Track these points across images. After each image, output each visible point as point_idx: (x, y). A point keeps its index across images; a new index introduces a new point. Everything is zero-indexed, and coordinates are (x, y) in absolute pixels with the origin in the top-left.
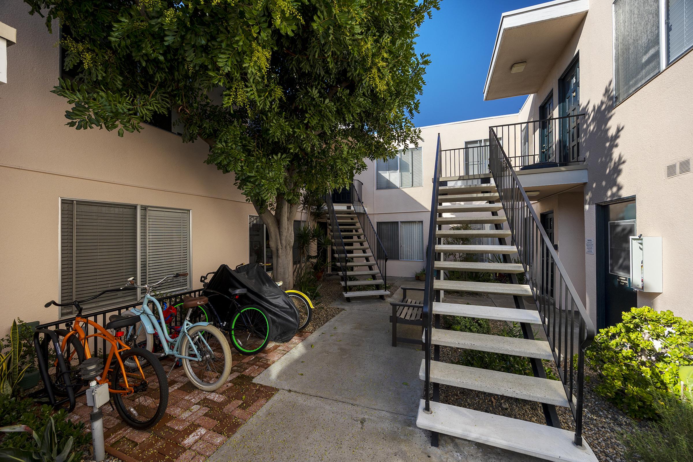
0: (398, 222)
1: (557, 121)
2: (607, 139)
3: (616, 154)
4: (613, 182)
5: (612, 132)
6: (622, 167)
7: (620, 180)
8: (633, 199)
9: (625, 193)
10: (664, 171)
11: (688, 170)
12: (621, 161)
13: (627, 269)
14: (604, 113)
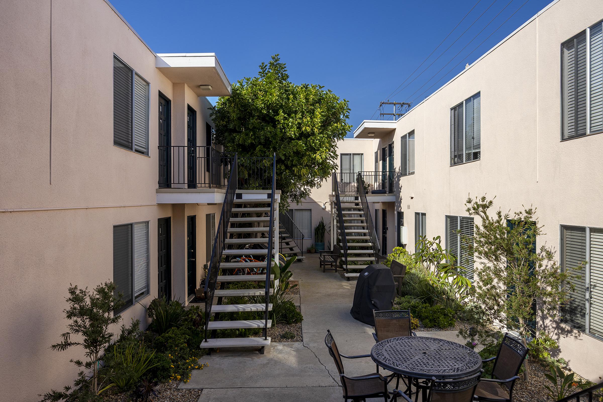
0: (293, 210)
1: (388, 172)
3: (401, 194)
6: (402, 201)
7: (401, 205)
8: (403, 213)
9: (402, 211)
10: (407, 207)
11: (410, 208)
12: (401, 199)
14: (399, 177)
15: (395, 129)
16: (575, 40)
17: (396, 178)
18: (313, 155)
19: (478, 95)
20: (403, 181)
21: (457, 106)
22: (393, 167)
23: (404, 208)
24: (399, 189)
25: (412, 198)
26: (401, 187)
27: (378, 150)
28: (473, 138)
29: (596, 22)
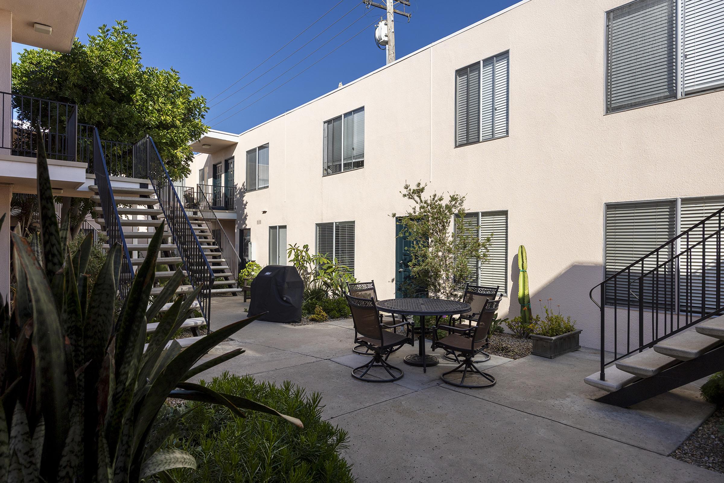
1: (224, 188)
2: (243, 205)
3: (246, 211)
4: (244, 223)
5: (245, 202)
6: (247, 217)
7: (247, 222)
8: (250, 229)
9: (247, 227)
10: (256, 223)
11: (260, 223)
12: (246, 216)
13: (248, 256)
14: (242, 193)
15: (236, 144)
16: (468, 69)
17: (237, 195)
18: (174, 151)
19: (362, 109)
20: (248, 197)
21: (333, 120)
22: (234, 183)
23: (250, 223)
24: (243, 206)
25: (264, 212)
26: (247, 203)
27: (205, 166)
28: (353, 149)
29: (489, 56)
